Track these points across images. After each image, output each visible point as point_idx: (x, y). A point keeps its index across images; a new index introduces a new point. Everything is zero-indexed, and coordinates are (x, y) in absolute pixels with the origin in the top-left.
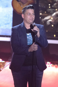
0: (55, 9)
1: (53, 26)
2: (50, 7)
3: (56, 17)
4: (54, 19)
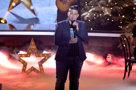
0: (91, 6)
1: (89, 20)
2: (86, 5)
3: (92, 13)
4: (90, 15)
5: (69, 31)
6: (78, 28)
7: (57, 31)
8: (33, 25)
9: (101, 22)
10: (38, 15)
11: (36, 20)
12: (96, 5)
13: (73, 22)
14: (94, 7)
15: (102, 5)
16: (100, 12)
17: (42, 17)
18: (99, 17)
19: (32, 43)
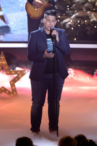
0: (74, 10)
1: (72, 29)
2: (68, 9)
3: (76, 19)
4: (73, 22)
6: (57, 39)
8: (3, 35)
9: (87, 30)
10: (8, 23)
11: (6, 30)
12: (79, 10)
13: (51, 31)
14: (77, 12)
15: (88, 9)
16: (85, 18)
17: (13, 25)
18: (84, 24)
19: (2, 57)
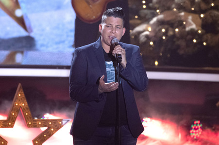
0: (156, 9)
1: (151, 43)
2: (144, 7)
3: (158, 26)
4: (153, 30)
5: (104, 67)
6: (124, 61)
7: (74, 68)
8: (22, 52)
9: (179, 47)
10: (32, 31)
11: (28, 43)
12: (166, 9)
14: (162, 12)
15: (181, 8)
16: (176, 25)
17: (41, 35)
18: (174, 36)
19: (20, 94)
